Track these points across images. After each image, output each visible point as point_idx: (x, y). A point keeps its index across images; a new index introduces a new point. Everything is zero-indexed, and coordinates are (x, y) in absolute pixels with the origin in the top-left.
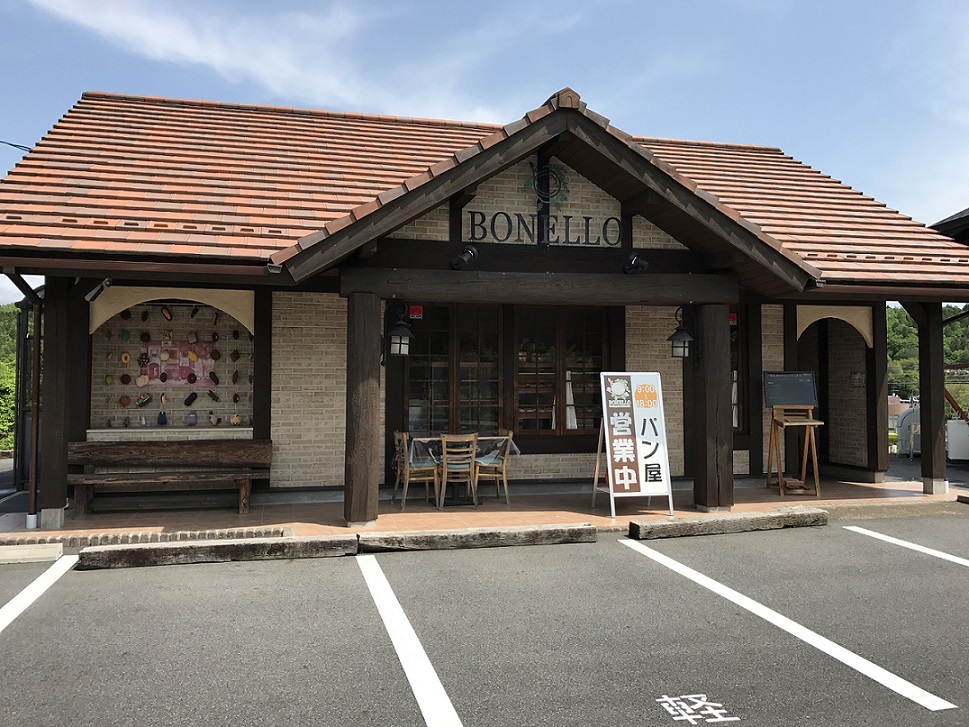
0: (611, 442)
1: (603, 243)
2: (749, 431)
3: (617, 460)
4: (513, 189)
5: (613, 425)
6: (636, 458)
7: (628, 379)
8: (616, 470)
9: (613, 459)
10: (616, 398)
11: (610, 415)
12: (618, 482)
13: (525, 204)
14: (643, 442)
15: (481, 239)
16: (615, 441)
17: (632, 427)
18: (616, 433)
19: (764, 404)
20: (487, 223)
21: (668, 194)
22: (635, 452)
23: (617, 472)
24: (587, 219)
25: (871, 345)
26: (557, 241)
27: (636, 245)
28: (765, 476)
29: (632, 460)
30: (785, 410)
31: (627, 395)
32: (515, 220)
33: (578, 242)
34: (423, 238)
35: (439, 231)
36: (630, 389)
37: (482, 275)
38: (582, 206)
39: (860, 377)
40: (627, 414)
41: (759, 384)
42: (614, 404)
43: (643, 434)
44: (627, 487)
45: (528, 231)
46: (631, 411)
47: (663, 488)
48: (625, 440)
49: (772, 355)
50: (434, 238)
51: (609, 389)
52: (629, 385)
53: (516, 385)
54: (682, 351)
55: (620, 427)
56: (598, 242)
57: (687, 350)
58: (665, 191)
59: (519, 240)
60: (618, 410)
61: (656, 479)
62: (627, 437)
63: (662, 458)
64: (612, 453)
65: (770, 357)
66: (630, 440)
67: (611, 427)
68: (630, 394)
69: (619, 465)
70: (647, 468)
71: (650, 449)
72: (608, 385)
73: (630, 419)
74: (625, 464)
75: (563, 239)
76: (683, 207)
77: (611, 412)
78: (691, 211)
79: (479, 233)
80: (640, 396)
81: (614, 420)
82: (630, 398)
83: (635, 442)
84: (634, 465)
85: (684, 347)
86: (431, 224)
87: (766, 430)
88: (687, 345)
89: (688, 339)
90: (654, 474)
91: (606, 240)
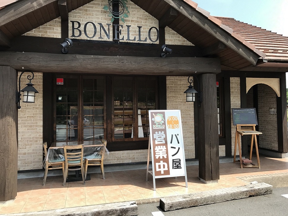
0: (154, 148)
1: (148, 42)
2: (225, 136)
3: (157, 158)
4: (98, 11)
5: (155, 138)
6: (167, 156)
7: (164, 113)
8: (156, 163)
9: (155, 157)
10: (157, 124)
11: (154, 133)
12: (158, 170)
13: (105, 19)
14: (172, 147)
15: (78, 36)
16: (156, 147)
17: (166, 139)
18: (156, 143)
19: (232, 124)
20: (82, 28)
21: (182, 10)
22: (167, 153)
23: (157, 164)
24: (140, 27)
25: (279, 96)
26: (123, 39)
27: (167, 43)
28: (233, 157)
29: (165, 157)
30: (242, 127)
31: (163, 122)
32: (98, 27)
33: (135, 40)
34: (45, 36)
35: (55, 33)
36: (165, 119)
37: (78, 56)
38: (137, 22)
39: (274, 110)
40: (163, 132)
41: (229, 115)
42: (156, 127)
43: (171, 143)
44: (162, 173)
45: (106, 33)
46: (165, 130)
47: (182, 172)
48: (162, 146)
49: (235, 101)
50: (52, 37)
51: (153, 119)
52: (164, 117)
53: (113, 117)
54: (191, 98)
55: (159, 139)
56: (146, 40)
57: (194, 98)
58: (180, 8)
59: (101, 38)
60: (158, 130)
61: (178, 167)
62: (163, 145)
63: (181, 156)
64: (155, 154)
65: (234, 102)
66: (164, 147)
67: (154, 140)
68: (165, 121)
69: (158, 160)
70: (173, 161)
71: (175, 151)
72: (152, 117)
73: (164, 135)
74: (161, 160)
75: (126, 38)
76: (190, 17)
77: (154, 131)
78: (195, 19)
79: (77, 33)
80: (170, 123)
81: (156, 136)
82: (164, 124)
83: (167, 147)
84: (166, 160)
85: (193, 96)
86: (50, 29)
87: (233, 135)
88: (194, 95)
89: (195, 92)
90: (177, 165)
91: (150, 39)
